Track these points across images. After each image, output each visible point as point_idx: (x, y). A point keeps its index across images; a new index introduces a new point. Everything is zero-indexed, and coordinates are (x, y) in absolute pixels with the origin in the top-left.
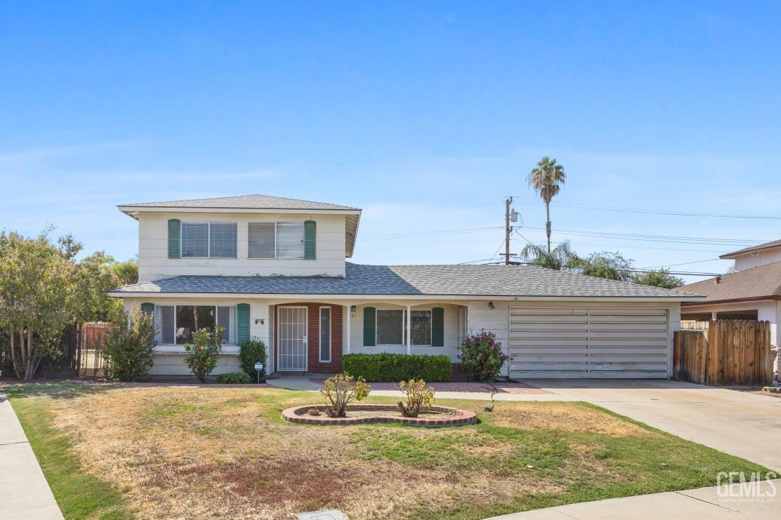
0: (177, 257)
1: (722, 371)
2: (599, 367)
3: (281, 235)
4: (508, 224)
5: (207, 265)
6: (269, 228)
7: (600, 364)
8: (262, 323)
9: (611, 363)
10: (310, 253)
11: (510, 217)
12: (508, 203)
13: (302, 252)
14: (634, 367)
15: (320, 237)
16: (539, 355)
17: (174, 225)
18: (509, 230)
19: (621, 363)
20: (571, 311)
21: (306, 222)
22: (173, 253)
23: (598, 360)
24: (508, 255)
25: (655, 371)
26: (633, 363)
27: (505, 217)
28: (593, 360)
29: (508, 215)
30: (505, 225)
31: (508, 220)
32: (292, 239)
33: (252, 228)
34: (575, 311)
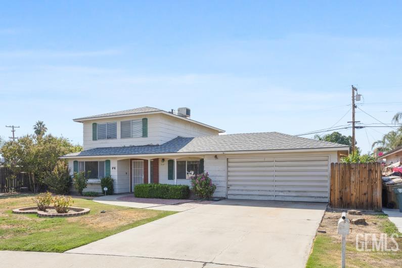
0: (96, 140)
1: (341, 198)
2: (281, 194)
3: (134, 126)
4: (353, 102)
5: (106, 143)
6: (128, 123)
7: (282, 192)
8: (115, 168)
9: (289, 191)
10: (145, 134)
11: (355, 98)
12: (354, 89)
13: (141, 134)
14: (305, 194)
15: (149, 126)
16: (245, 186)
17: (95, 125)
18: (354, 107)
19: (296, 192)
20: (263, 159)
21: (143, 119)
22: (94, 139)
23: (281, 189)
24: (354, 122)
25: (320, 197)
26: (305, 192)
27: (352, 98)
28: (277, 189)
29: (353, 97)
30: (352, 103)
31: (353, 100)
32: (137, 128)
33: (122, 123)
34: (266, 159)
